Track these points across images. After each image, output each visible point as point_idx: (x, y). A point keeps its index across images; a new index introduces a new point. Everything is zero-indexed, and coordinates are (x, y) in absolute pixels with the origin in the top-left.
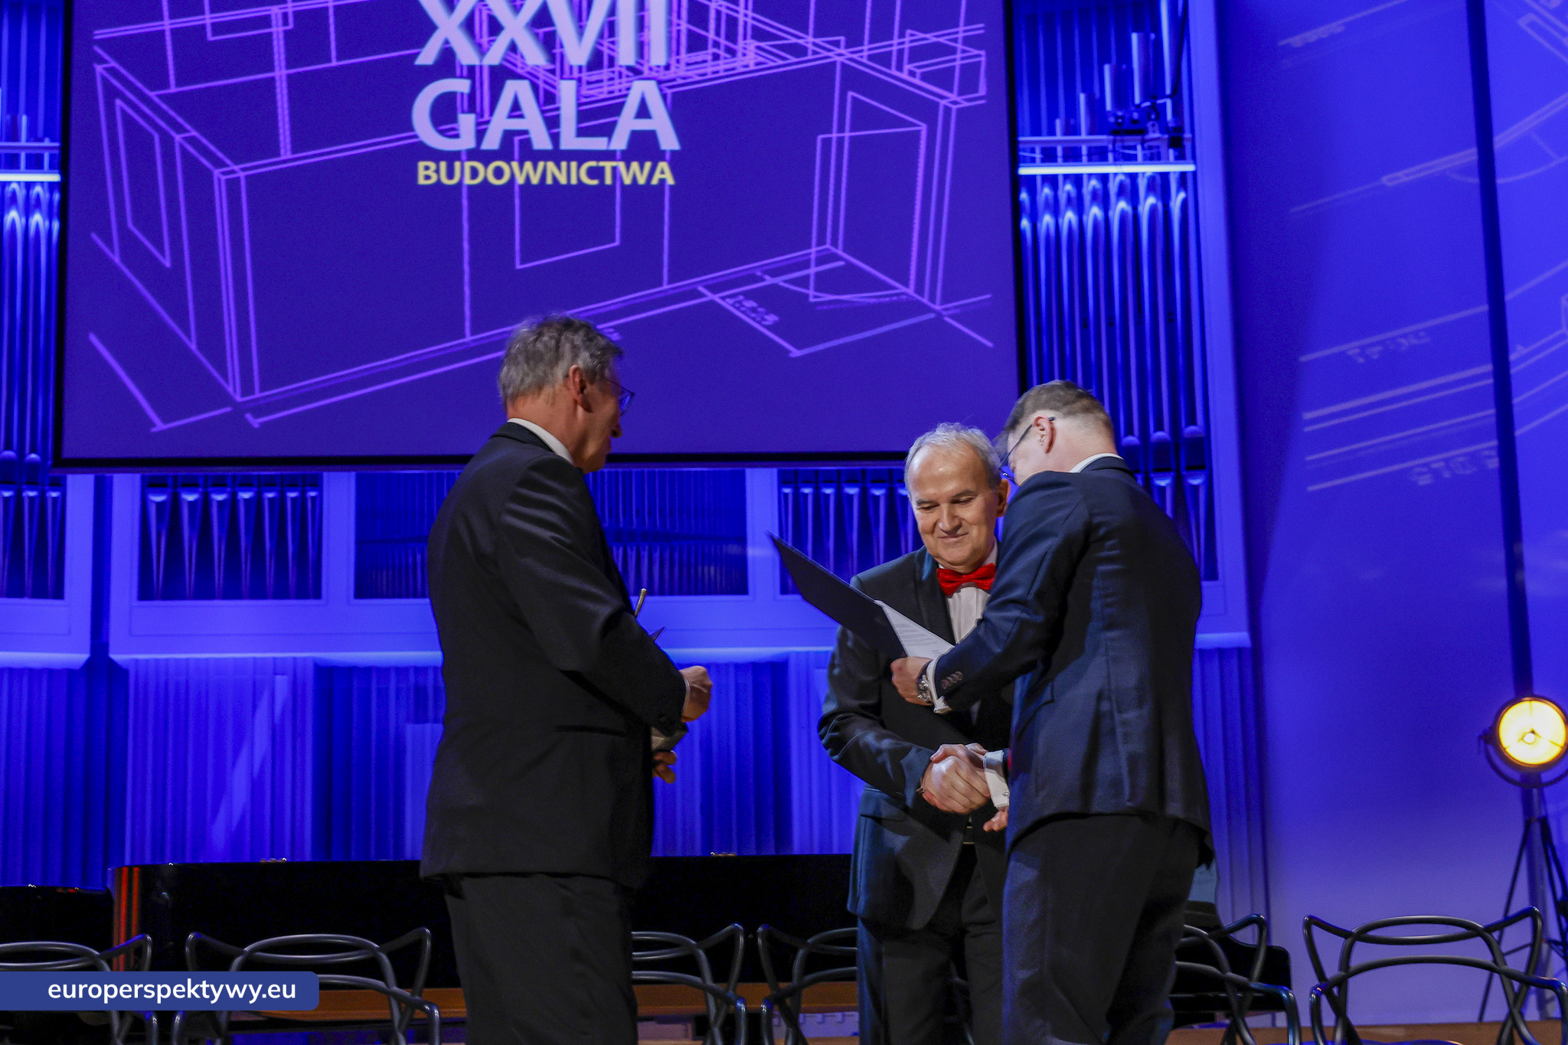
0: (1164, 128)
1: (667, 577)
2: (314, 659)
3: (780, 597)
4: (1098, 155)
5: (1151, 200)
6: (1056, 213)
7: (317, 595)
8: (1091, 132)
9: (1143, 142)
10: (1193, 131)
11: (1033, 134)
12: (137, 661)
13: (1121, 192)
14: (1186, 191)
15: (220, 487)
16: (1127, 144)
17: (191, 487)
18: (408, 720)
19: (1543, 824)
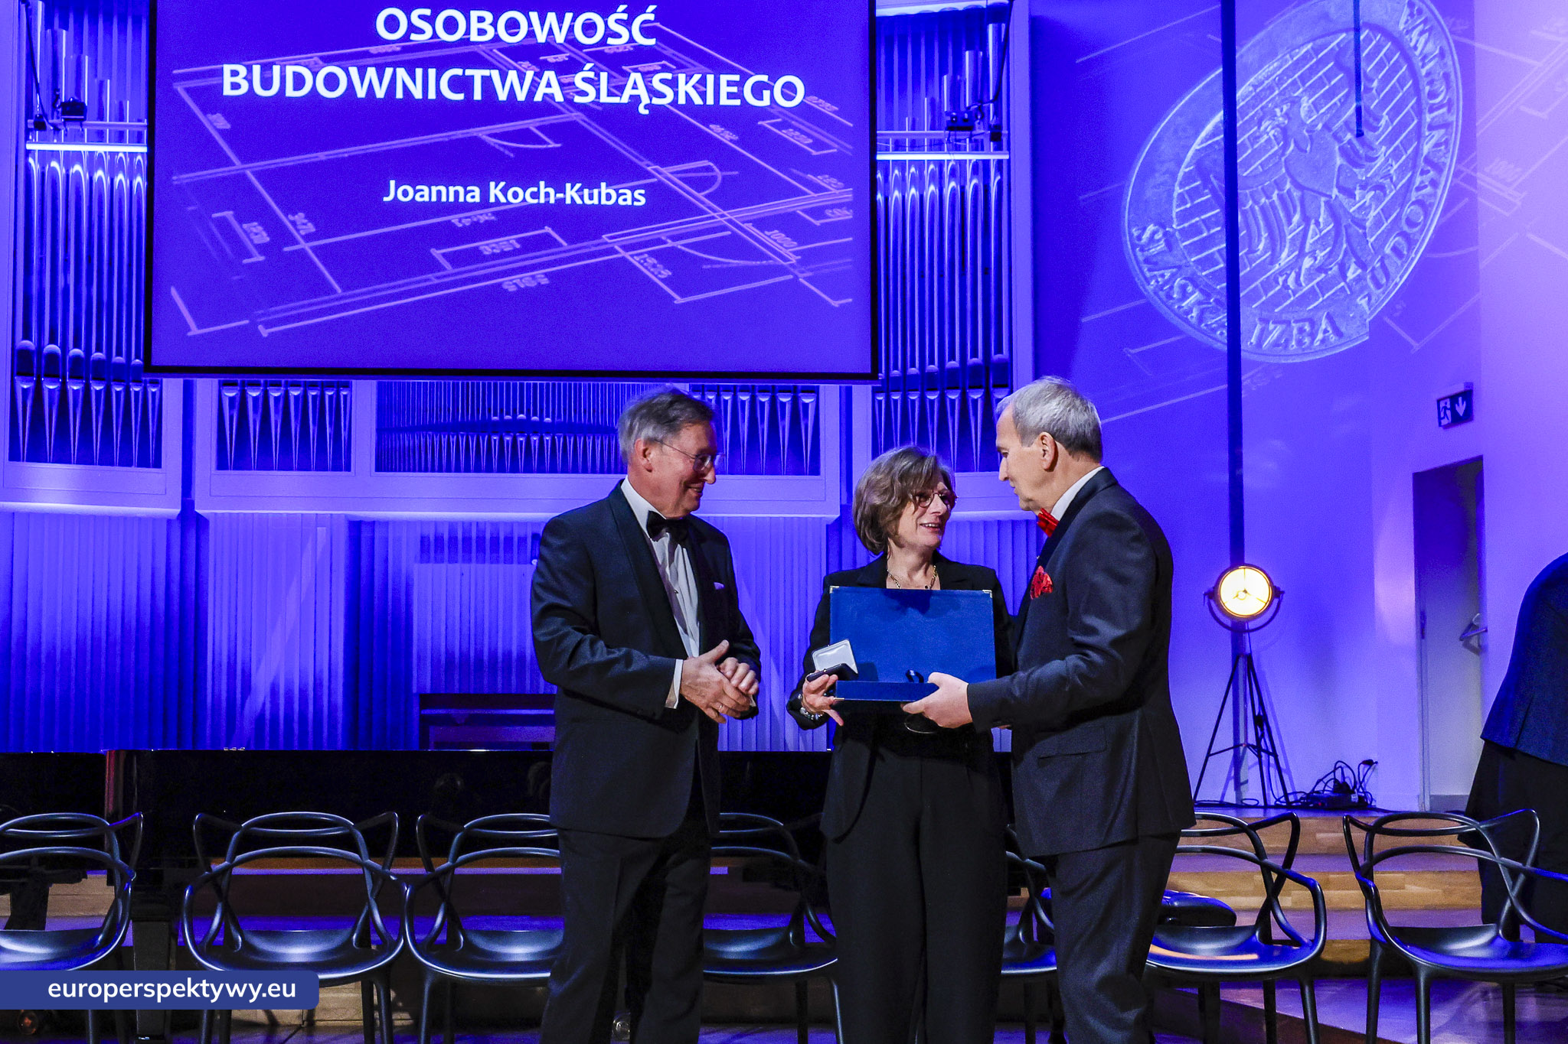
0: (990, 127)
1: (606, 461)
2: (346, 516)
4: (936, 146)
5: (975, 181)
6: (903, 192)
7: (348, 469)
8: (932, 128)
9: (971, 137)
10: (1009, 129)
11: (888, 129)
12: (216, 514)
13: (952, 175)
14: (1002, 176)
15: (277, 385)
16: (958, 137)
17: (255, 385)
18: (416, 562)
19: (1249, 658)
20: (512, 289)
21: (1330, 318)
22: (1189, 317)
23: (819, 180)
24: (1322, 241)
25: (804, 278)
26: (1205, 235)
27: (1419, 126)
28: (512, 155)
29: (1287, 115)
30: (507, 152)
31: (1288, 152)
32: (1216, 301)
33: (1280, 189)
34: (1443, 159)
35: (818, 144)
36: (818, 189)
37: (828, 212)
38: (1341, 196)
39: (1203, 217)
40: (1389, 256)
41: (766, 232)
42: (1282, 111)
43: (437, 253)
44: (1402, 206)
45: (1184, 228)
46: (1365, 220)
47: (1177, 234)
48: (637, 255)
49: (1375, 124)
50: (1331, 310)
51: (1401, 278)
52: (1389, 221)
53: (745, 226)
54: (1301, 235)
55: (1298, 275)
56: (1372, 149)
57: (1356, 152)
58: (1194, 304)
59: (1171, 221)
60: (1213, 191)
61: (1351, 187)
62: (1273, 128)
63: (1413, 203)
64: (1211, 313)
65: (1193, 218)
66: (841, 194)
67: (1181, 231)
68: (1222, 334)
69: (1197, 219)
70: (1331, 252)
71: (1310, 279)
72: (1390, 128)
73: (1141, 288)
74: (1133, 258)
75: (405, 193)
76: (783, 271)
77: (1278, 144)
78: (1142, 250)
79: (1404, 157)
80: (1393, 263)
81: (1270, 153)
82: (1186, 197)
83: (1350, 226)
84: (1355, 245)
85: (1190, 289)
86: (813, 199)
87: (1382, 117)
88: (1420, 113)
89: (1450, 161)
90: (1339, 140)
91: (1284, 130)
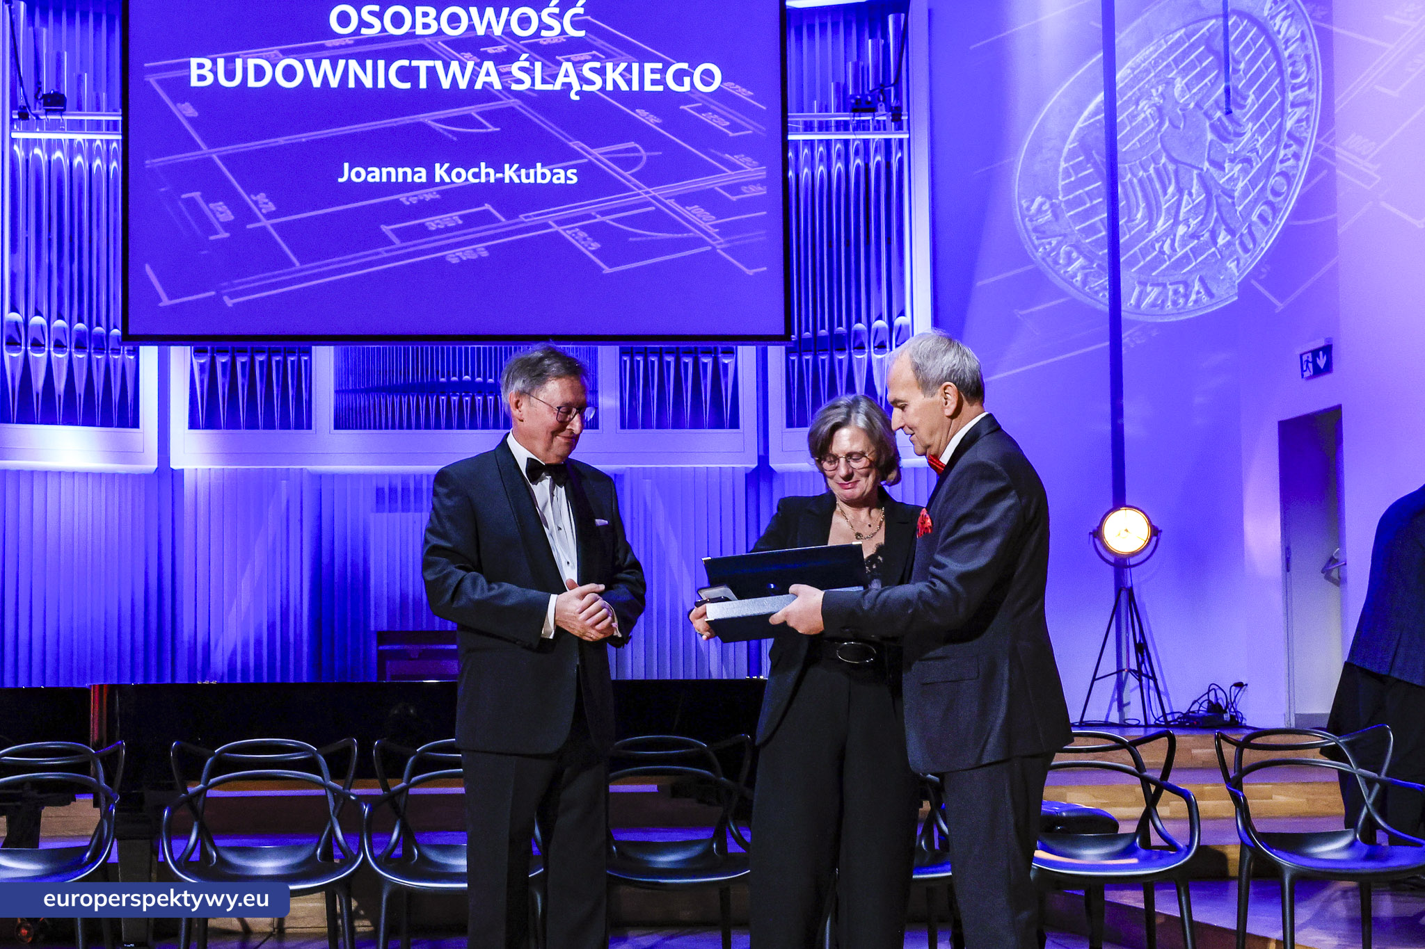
0: (889, 108)
2: (308, 470)
3: (619, 430)
4: (842, 126)
5: (878, 158)
6: (813, 169)
7: (309, 427)
8: (838, 110)
9: (874, 119)
10: (908, 111)
11: (798, 112)
12: (190, 468)
13: (857, 153)
14: (902, 154)
15: (242, 352)
16: (862, 118)
17: (223, 352)
18: (372, 511)
19: (1130, 592)
20: (455, 261)
21: (1202, 280)
22: (1074, 280)
23: (734, 159)
24: (1194, 210)
25: (722, 249)
26: (1088, 205)
27: (1283, 103)
28: (455, 139)
29: (1162, 95)
30: (450, 136)
31: (1163, 129)
32: (1098, 265)
33: (1156, 163)
34: (1304, 134)
35: (734, 127)
36: (734, 167)
37: (744, 189)
38: (1212, 169)
39: (1087, 189)
40: (1255, 223)
41: (687, 208)
42: (1157, 90)
43: (385, 229)
44: (1268, 177)
45: (1069, 199)
46: (1234, 191)
47: (1063, 205)
48: (570, 229)
49: (1242, 102)
50: (1203, 273)
51: (1267, 243)
52: (1256, 191)
53: (667, 202)
54: (1175, 205)
55: (1173, 241)
56: (1240, 125)
57: (1226, 129)
58: (1078, 269)
59: (1056, 193)
60: (1095, 165)
61: (1221, 160)
62: (1149, 108)
63: (1278, 175)
64: (1094, 277)
65: (1077, 191)
66: (756, 171)
67: (1067, 202)
68: (1105, 296)
69: (1081, 191)
70: (1202, 222)
71: (1184, 246)
72: (1256, 106)
73: (1030, 254)
74: (1022, 227)
75: (358, 175)
76: (702, 243)
77: (1154, 121)
78: (1031, 220)
79: (1269, 133)
80: (1259, 230)
81: (1148, 129)
82: (1071, 171)
83: (1220, 196)
84: (1224, 214)
85: (1075, 255)
86: (730, 177)
87: (1248, 96)
88: (1283, 92)
89: (1310, 135)
90: (1209, 117)
91: (1160, 109)
